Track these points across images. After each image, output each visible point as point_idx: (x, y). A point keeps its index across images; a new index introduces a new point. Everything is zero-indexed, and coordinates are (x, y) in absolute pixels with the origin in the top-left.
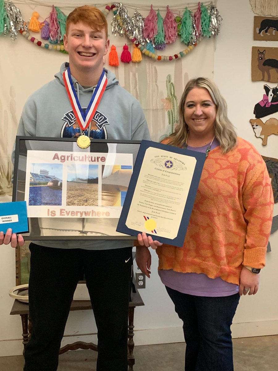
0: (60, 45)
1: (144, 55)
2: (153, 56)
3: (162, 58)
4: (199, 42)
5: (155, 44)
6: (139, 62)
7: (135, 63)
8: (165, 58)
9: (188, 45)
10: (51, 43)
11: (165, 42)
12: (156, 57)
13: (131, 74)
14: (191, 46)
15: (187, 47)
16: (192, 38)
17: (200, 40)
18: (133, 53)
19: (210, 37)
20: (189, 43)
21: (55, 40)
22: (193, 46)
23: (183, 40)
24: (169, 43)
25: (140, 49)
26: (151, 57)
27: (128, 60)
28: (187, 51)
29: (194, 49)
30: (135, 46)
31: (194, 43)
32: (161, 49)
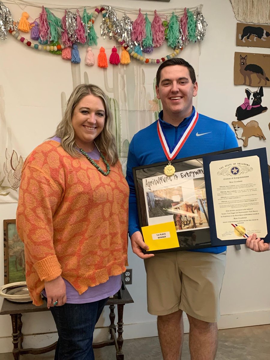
0: (50, 46)
1: (132, 57)
2: (141, 58)
3: (150, 61)
4: (186, 46)
5: (143, 47)
6: (127, 65)
7: (123, 65)
8: (153, 61)
9: (174, 49)
10: (40, 43)
11: (153, 46)
12: (144, 60)
13: (119, 75)
14: (177, 50)
15: (173, 51)
16: (179, 42)
17: (187, 44)
18: (122, 56)
19: (195, 41)
20: (175, 47)
21: (45, 41)
22: (179, 50)
23: (170, 44)
24: (156, 47)
25: (128, 51)
26: (139, 60)
27: (117, 62)
28: (173, 55)
29: (180, 52)
30: (123, 48)
31: (180, 47)
32: (148, 53)
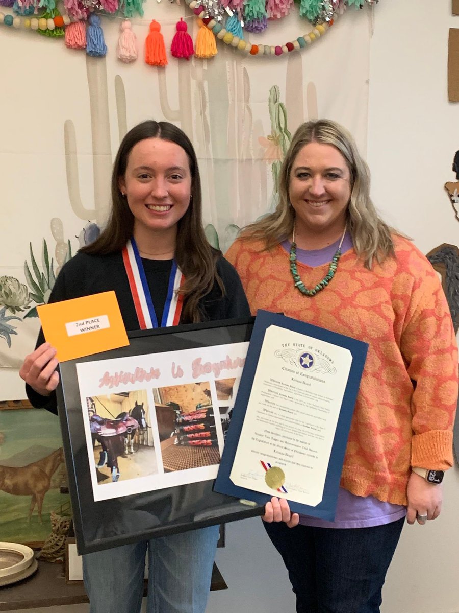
0: (38, 19)
1: (220, 42)
2: (242, 44)
3: (261, 50)
4: (339, 16)
5: (244, 20)
6: (210, 59)
7: (201, 59)
8: (268, 51)
9: (315, 22)
10: (17, 13)
11: (268, 16)
12: (248, 48)
13: (193, 83)
14: (321, 24)
15: (312, 26)
16: (324, 8)
17: (342, 12)
18: (198, 39)
19: (361, 6)
20: (316, 18)
21: (27, 8)
22: (324, 25)
23: (305, 12)
24: (274, 19)
25: (212, 29)
26: (236, 48)
27: (187, 53)
28: (313, 36)
29: (327, 31)
30: (201, 22)
31: (328, 19)
32: (257, 32)
